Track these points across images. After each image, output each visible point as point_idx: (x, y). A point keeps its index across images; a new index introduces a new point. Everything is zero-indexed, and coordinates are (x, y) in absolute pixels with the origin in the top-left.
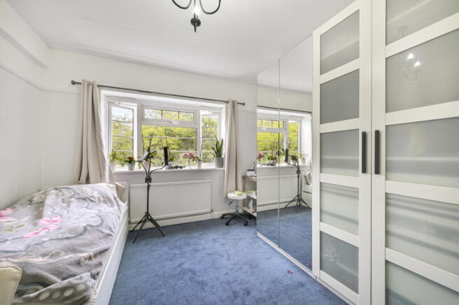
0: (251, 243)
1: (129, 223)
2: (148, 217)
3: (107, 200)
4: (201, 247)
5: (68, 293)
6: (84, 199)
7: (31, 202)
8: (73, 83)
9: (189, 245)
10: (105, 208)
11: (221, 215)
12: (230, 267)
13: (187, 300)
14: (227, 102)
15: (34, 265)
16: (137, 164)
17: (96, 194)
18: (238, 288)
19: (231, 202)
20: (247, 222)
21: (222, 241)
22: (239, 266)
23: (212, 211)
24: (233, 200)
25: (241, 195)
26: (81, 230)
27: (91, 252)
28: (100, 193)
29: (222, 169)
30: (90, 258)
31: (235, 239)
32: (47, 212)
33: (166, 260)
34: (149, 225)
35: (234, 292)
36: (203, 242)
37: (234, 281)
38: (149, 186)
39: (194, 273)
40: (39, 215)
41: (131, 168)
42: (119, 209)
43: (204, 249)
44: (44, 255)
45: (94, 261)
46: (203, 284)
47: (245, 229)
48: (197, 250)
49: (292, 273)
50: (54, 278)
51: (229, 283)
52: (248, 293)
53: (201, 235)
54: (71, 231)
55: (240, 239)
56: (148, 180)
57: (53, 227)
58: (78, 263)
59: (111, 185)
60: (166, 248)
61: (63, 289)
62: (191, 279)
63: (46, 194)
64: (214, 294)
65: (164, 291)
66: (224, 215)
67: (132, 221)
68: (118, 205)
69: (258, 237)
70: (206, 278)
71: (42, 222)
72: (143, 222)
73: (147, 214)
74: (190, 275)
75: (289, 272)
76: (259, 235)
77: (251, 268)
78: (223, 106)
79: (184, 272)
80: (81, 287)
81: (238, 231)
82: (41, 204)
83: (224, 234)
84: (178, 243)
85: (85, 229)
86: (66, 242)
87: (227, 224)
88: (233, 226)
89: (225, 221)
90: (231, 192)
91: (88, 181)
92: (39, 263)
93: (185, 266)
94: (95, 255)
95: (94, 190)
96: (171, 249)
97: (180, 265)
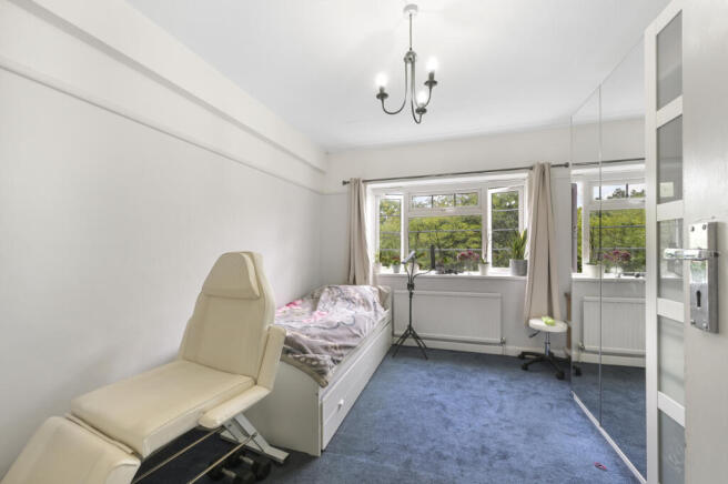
0: (551, 405)
1: (393, 335)
2: (410, 332)
3: (366, 303)
4: (469, 385)
5: (314, 363)
6: (347, 300)
7: (312, 296)
8: (345, 183)
9: (453, 377)
10: (361, 311)
11: (520, 353)
12: (496, 420)
13: (424, 430)
14: (531, 168)
15: (301, 339)
16: (402, 266)
17: (357, 296)
18: (493, 446)
19: (535, 333)
20: (563, 374)
21: (503, 388)
22: (509, 425)
23: (503, 343)
24: (539, 331)
25: (552, 324)
26: (335, 325)
27: (338, 343)
28: (361, 295)
29: (523, 278)
30: (336, 348)
31: (525, 391)
32: (320, 306)
33: (419, 384)
34: (410, 342)
35: (483, 447)
36: (473, 380)
37: (491, 437)
38: (411, 294)
39: (444, 408)
40: (314, 309)
41: (397, 271)
42: (376, 315)
43: (470, 388)
44: (307, 335)
45: (339, 352)
46: (448, 423)
47: (555, 384)
48: (459, 387)
49: (604, 469)
50: (309, 350)
51: (482, 436)
52: (504, 457)
53: (476, 371)
54: (328, 323)
55: (536, 393)
56: (411, 286)
57: (319, 318)
58: (326, 348)
59: (375, 289)
60: (424, 373)
61: (313, 359)
62: (438, 412)
63: (322, 291)
64: (457, 437)
65: (404, 411)
66: (524, 354)
67: (396, 333)
68: (376, 311)
69: (572, 401)
70: (455, 419)
71: (316, 313)
72: (404, 337)
73: (410, 327)
74: (438, 408)
75: (598, 466)
76: (577, 399)
77: (528, 434)
78: (525, 175)
79: (432, 403)
80: (322, 363)
81: (539, 381)
82: (318, 299)
83: (512, 380)
84: (440, 372)
85: (338, 325)
86: (322, 330)
87: (525, 368)
88: (533, 374)
89: (523, 362)
90: (535, 317)
91: (354, 283)
92: (304, 338)
93: (437, 398)
94: (341, 347)
95: (356, 291)
96: (430, 375)
97: (432, 395)
